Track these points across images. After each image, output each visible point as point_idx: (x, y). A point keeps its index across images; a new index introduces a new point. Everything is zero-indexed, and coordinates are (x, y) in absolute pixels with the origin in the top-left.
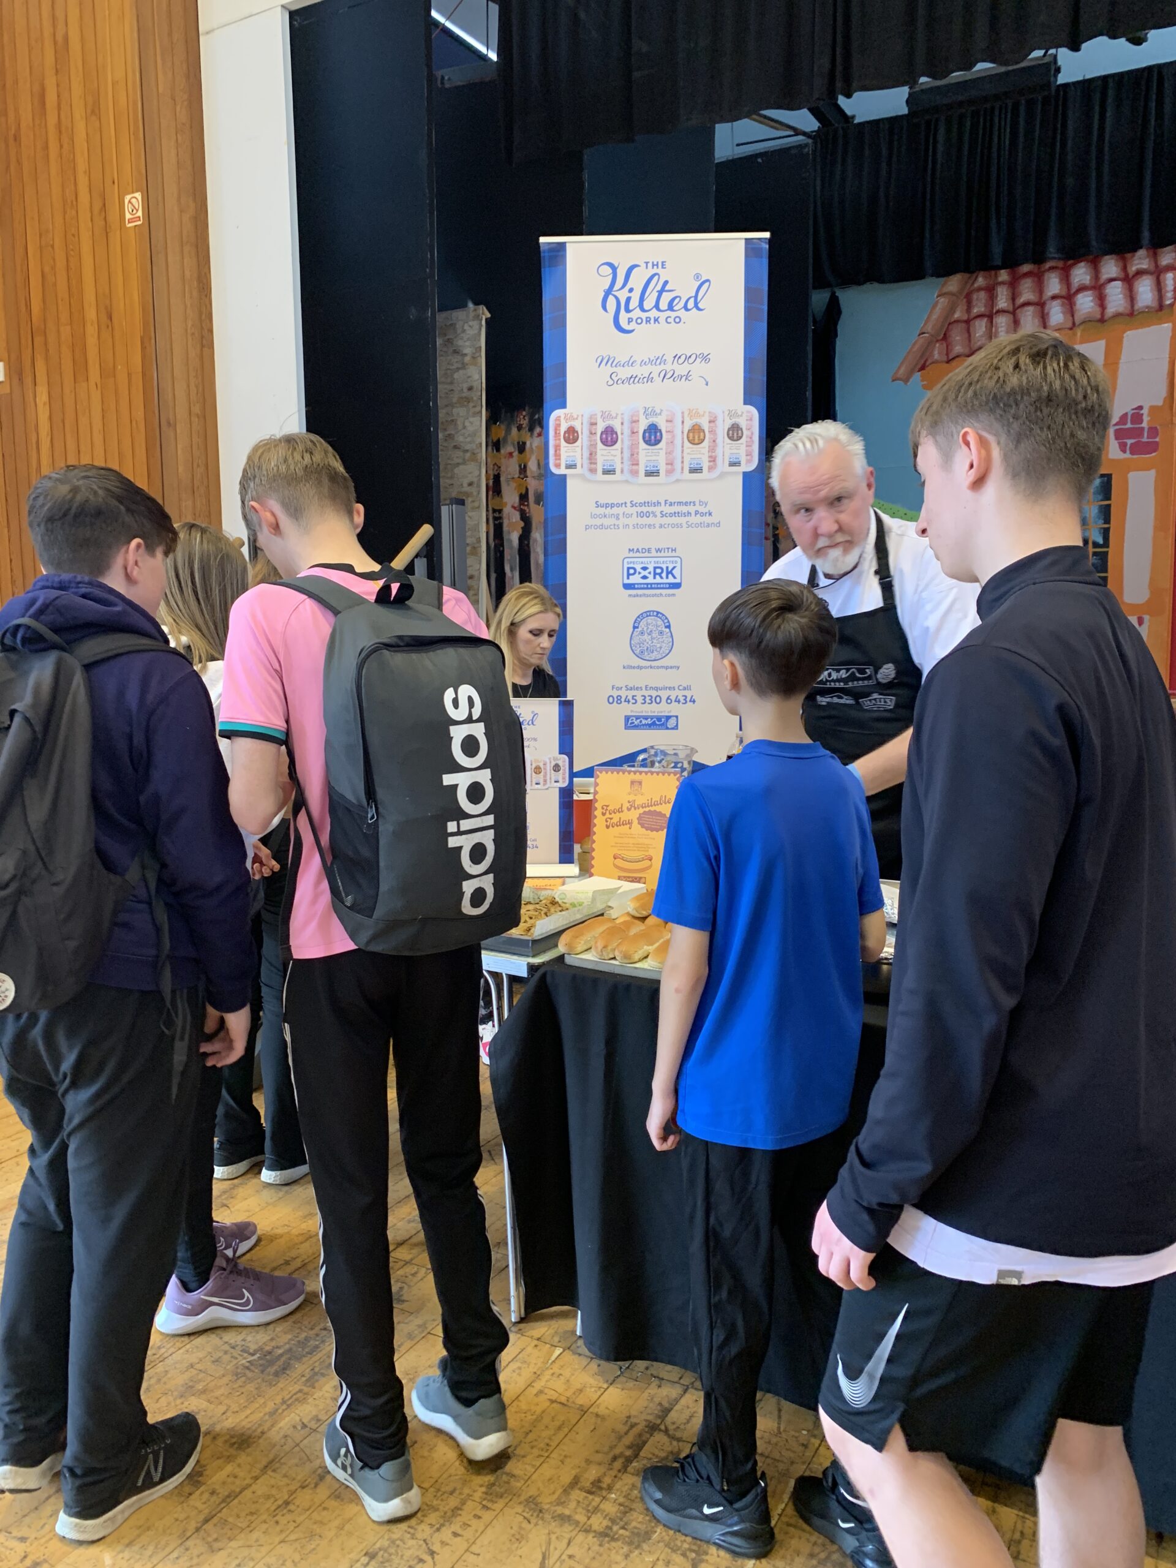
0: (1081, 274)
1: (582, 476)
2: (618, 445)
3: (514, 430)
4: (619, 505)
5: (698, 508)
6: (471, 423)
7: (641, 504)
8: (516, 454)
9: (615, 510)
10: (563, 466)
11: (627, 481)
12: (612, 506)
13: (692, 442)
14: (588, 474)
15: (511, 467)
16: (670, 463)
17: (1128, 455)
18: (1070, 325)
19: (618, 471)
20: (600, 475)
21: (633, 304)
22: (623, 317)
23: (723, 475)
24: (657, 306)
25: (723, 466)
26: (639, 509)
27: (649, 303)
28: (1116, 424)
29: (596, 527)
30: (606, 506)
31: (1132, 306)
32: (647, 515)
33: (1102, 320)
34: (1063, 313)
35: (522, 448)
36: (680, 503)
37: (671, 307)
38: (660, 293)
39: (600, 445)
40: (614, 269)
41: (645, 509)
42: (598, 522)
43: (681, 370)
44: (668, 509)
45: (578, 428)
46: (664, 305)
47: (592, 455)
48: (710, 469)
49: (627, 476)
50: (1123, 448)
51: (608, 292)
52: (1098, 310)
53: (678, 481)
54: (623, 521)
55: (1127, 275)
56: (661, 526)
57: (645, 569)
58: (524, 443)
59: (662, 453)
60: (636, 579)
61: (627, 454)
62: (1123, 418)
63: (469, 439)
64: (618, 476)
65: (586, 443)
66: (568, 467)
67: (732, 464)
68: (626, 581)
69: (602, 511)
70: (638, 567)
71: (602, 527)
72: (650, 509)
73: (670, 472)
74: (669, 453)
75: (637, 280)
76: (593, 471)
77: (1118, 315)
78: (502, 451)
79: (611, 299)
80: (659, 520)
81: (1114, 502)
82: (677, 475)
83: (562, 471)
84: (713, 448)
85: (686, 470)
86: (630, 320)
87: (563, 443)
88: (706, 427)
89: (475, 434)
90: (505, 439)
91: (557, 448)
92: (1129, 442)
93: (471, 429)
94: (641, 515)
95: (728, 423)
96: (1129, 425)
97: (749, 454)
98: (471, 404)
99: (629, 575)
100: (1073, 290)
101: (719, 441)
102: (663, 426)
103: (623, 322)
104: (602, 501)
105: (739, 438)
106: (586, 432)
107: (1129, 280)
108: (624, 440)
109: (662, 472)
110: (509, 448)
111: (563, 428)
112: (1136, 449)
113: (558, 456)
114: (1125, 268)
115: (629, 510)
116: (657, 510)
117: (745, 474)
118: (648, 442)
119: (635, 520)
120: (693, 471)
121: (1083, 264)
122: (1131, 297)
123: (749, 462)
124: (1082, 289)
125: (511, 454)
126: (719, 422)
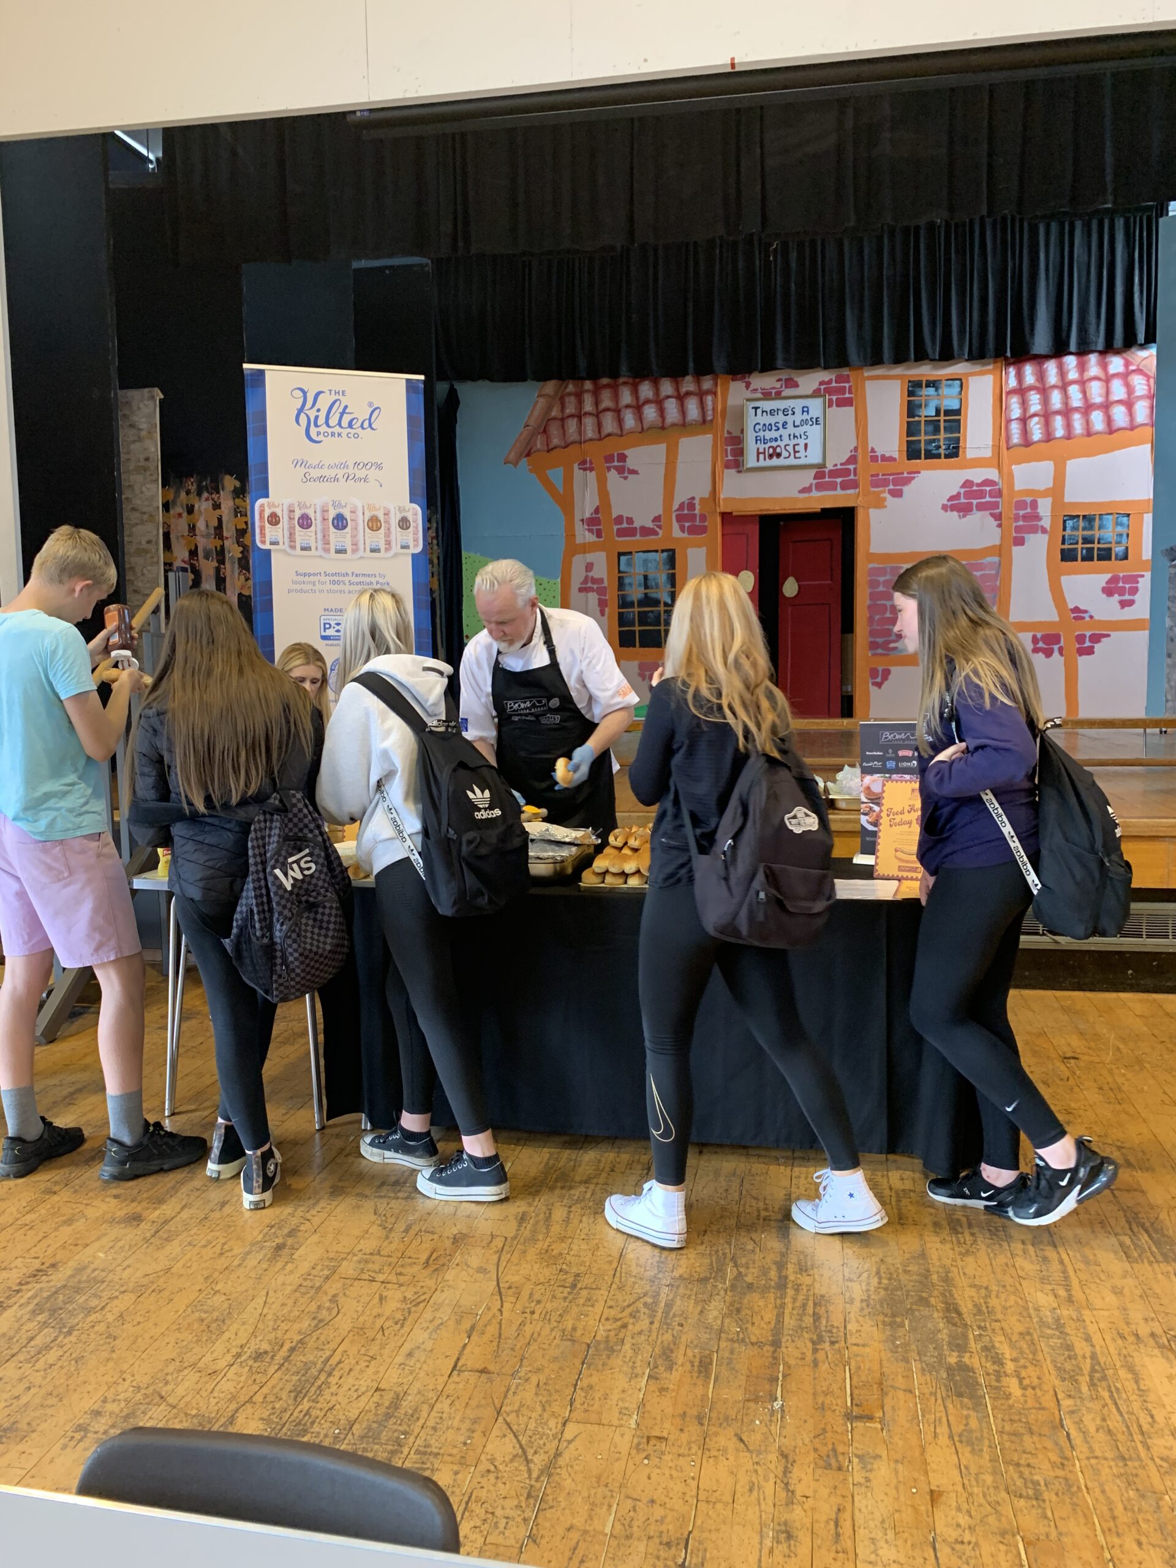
0: (646, 390)
1: (284, 551)
2: (313, 528)
3: (183, 494)
4: (314, 575)
5: (378, 578)
6: (149, 489)
7: (333, 575)
8: (185, 514)
9: (312, 578)
10: (268, 542)
11: (321, 557)
12: (310, 575)
13: (371, 529)
14: (289, 550)
15: (180, 526)
16: (355, 544)
17: (686, 535)
18: (640, 429)
19: (313, 548)
20: (298, 551)
21: (321, 421)
22: (313, 431)
23: (396, 555)
24: (339, 424)
25: (396, 548)
26: (332, 578)
27: (333, 421)
28: (677, 510)
29: (297, 591)
30: (305, 575)
31: (684, 418)
32: (338, 583)
33: (663, 428)
34: (635, 420)
35: (190, 510)
36: (364, 575)
37: (350, 425)
38: (342, 414)
39: (297, 528)
40: (304, 393)
41: (336, 578)
42: (298, 587)
43: (360, 474)
44: (355, 579)
45: (279, 514)
46: (345, 423)
47: (292, 536)
48: (387, 550)
49: (320, 552)
50: (682, 529)
51: (301, 410)
52: (659, 419)
53: (361, 558)
54: (318, 587)
55: (679, 393)
56: (350, 592)
57: (338, 624)
58: (193, 506)
59: (348, 536)
60: (329, 632)
61: (320, 536)
62: (682, 506)
63: (147, 503)
64: (313, 552)
65: (286, 526)
66: (272, 543)
67: (403, 547)
68: (323, 634)
69: (301, 578)
70: (333, 623)
71: (301, 591)
72: (341, 579)
73: (355, 551)
74: (353, 536)
75: (324, 403)
76: (293, 547)
77: (674, 425)
78: (172, 512)
79: (303, 416)
80: (347, 588)
81: (678, 571)
82: (361, 553)
83: (267, 546)
84: (388, 534)
85: (368, 550)
86: (318, 434)
87: (267, 525)
88: (382, 518)
89: (153, 498)
90: (174, 502)
91: (262, 528)
92: (687, 524)
93: (148, 494)
94: (334, 582)
95: (399, 516)
96: (686, 512)
97: (416, 540)
98: (148, 473)
99: (325, 629)
100: (641, 402)
101: (393, 529)
102: (347, 515)
103: (313, 435)
104: (300, 571)
105: (408, 528)
106: (286, 518)
107: (681, 398)
108: (317, 524)
109: (349, 551)
110: (179, 510)
111: (267, 513)
112: (693, 530)
113: (263, 534)
114: (677, 390)
115: (323, 578)
116: (346, 579)
117: (413, 555)
118: (336, 527)
119: (328, 586)
120: (373, 551)
121: (646, 382)
122: (683, 412)
123: (416, 546)
124: (647, 401)
125: (180, 515)
126: (392, 515)
